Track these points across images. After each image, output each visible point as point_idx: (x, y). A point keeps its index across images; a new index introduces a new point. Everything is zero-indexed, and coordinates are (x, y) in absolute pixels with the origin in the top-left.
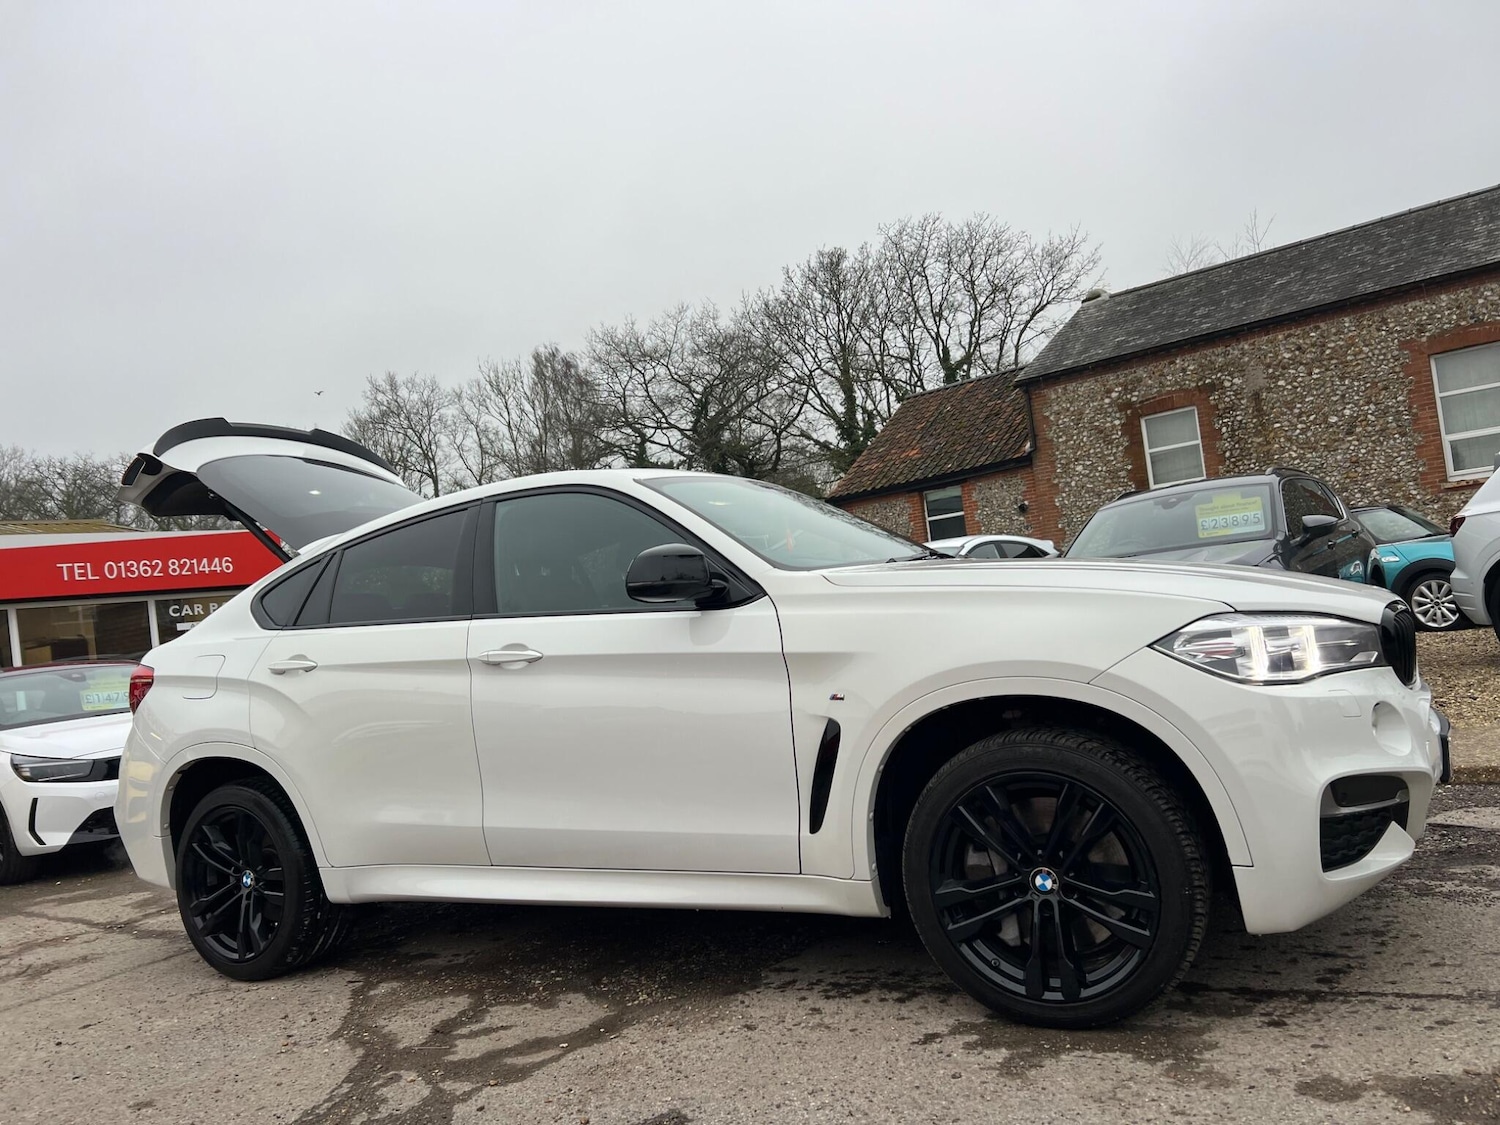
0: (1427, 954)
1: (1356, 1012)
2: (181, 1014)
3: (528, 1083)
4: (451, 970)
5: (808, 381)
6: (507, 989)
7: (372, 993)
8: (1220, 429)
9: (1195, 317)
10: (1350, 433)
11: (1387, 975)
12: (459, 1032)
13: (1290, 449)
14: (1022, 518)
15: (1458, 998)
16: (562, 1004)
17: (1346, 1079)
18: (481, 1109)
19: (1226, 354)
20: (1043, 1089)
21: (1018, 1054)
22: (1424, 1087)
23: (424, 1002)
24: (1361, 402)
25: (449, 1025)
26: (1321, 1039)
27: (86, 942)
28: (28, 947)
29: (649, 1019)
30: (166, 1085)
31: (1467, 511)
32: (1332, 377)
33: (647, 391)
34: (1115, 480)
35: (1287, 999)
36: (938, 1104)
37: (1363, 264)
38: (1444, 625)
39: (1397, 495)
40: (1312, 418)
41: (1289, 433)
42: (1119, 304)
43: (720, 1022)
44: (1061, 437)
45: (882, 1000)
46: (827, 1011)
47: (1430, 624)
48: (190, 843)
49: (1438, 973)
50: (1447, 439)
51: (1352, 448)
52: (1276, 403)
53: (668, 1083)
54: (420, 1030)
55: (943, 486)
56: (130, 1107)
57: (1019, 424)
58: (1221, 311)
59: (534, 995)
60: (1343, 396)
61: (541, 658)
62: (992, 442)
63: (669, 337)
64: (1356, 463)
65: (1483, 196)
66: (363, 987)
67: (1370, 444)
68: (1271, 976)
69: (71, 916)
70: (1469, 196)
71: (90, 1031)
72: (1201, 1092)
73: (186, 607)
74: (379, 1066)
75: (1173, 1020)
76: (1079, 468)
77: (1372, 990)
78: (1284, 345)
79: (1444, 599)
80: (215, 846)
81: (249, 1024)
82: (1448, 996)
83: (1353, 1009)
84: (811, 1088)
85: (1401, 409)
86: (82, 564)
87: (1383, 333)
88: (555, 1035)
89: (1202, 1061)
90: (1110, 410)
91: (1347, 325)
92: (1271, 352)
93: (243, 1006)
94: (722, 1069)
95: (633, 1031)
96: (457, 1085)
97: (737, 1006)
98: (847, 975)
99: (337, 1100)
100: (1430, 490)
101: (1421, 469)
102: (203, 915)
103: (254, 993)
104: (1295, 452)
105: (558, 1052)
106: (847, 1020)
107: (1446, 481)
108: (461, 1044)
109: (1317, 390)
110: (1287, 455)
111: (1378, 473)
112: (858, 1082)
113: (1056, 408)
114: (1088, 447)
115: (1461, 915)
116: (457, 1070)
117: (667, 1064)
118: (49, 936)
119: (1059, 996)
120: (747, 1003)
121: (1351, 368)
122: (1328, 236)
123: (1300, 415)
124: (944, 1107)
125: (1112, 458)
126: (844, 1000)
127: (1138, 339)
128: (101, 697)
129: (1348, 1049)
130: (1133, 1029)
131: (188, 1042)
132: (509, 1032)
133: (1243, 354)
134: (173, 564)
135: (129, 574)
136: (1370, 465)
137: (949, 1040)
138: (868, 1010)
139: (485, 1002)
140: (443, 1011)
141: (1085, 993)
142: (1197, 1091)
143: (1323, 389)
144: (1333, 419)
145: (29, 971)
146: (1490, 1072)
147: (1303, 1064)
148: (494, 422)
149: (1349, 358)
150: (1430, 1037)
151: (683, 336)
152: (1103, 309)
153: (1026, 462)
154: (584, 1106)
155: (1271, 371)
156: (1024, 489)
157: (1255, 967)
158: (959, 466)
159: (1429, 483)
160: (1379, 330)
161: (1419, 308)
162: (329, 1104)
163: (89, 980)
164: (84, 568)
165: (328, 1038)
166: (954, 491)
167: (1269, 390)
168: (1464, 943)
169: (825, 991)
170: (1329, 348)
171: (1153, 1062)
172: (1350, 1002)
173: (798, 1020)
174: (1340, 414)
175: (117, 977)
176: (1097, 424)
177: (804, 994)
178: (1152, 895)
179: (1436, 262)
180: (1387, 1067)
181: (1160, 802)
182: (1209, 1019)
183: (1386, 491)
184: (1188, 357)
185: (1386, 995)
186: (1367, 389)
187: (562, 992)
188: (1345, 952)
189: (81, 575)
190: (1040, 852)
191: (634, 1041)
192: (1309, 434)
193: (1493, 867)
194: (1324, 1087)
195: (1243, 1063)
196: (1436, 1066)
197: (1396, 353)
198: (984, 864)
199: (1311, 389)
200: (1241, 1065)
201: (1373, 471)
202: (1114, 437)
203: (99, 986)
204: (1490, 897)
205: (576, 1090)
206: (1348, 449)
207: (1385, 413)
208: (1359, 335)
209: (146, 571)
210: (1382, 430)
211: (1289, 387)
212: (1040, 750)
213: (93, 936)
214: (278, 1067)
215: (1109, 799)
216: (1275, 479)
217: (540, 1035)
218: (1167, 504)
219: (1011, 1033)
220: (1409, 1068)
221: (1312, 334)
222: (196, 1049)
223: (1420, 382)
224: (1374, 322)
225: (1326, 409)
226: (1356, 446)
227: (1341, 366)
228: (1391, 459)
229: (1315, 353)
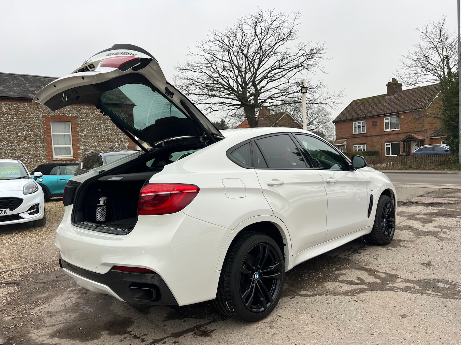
10: (25, 140)
13: (3, 141)
24: (29, 131)
32: (21, 121)
39: (38, 161)
40: (12, 132)
50: (54, 146)
60: (23, 128)
64: (26, 149)
67: (31, 144)
78: (4, 106)
85: (42, 135)
87: (38, 111)
91: (26, 106)
100: (48, 160)
101: (46, 154)
104: (5, 143)
107: (53, 158)
109: (15, 124)
110: (2, 143)
111: (33, 153)
121: (27, 120)
123: (8, 131)
136: (31, 151)
143: (17, 124)
144: (20, 134)
149: (26, 116)
159: (48, 158)
160: (36, 110)
170: (20, 111)
174: (22, 133)
183: (35, 159)
186: (31, 127)
192: (11, 138)
197: (41, 118)
199: (13, 123)
201: (31, 152)
207: (37, 135)
208: (30, 110)
210: (35, 140)
211: (5, 121)
221: (14, 105)
223: (48, 128)
224: (35, 107)
225: (18, 130)
226: (26, 144)
227: (23, 118)
228: (37, 149)
229: (15, 112)
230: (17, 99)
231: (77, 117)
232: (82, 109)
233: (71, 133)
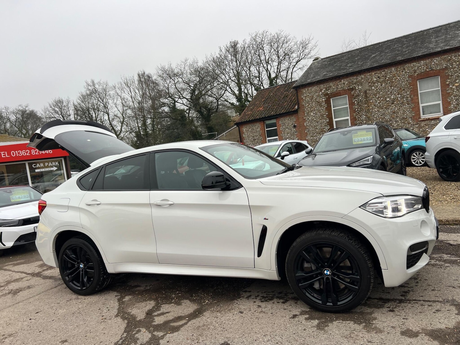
0: (430, 286)
1: (413, 307)
2: (66, 308)
3: (180, 332)
4: (146, 291)
5: (227, 83)
6: (165, 298)
7: (124, 300)
8: (354, 102)
9: (347, 66)
10: (393, 103)
11: (420, 294)
12: (154, 314)
13: (375, 108)
14: (294, 129)
15: (441, 302)
16: (183, 304)
17: (414, 330)
18: (168, 342)
19: (357, 79)
20: (330, 334)
21: (321, 322)
22: (435, 333)
23: (141, 303)
24: (396, 94)
25: (150, 311)
26: (405, 316)
27: (27, 280)
28: (8, 282)
29: (211, 309)
30: (68, 334)
31: (430, 135)
32: (388, 86)
33: (175, 86)
34: (323, 118)
35: (393, 302)
36: (302, 339)
37: (398, 51)
38: (420, 165)
39: (406, 122)
40: (382, 99)
41: (375, 104)
42: (324, 61)
43: (232, 310)
44: (306, 104)
45: (278, 302)
46: (263, 306)
47: (416, 165)
48: (63, 255)
49: (434, 293)
50: (421, 105)
51: (393, 108)
52: (371, 94)
53: (222, 332)
54: (142, 313)
55: (270, 119)
56: (60, 342)
57: (294, 100)
58: (355, 65)
59: (174, 300)
60: (391, 92)
61: (173, 204)
62: (285, 105)
63: (182, 69)
64: (394, 113)
65: (434, 29)
66: (120, 298)
67: (399, 107)
68: (387, 294)
69: (19, 270)
70: (430, 29)
71: (39, 314)
72: (375, 334)
73: (38, 164)
74: (133, 327)
75: (362, 309)
76: (312, 114)
77: (417, 299)
78: (374, 76)
79: (420, 157)
80: (71, 256)
81: (89, 312)
82: (438, 301)
83: (412, 306)
84: (264, 334)
85: (408, 96)
86: (4, 152)
87: (404, 73)
88: (183, 315)
89: (373, 324)
90: (321, 96)
91: (393, 70)
92: (370, 78)
93: (85, 305)
94: (236, 327)
95: (207, 314)
96: (158, 333)
97: (236, 305)
98: (266, 293)
99: (124, 339)
100: (415, 121)
101: (413, 115)
102: (68, 276)
103: (87, 300)
104: (377, 109)
105: (186, 321)
106: (269, 310)
107: (420, 118)
108: (156, 319)
109: (383, 90)
110: (374, 110)
111: (401, 116)
112: (277, 332)
113: (305, 95)
114: (315, 107)
115: (438, 273)
116: (157, 328)
117: (220, 325)
118: (14, 278)
119: (331, 304)
120: (238, 304)
122: (388, 41)
123: (378, 98)
124: (303, 341)
125: (322, 111)
126: (267, 302)
127: (330, 74)
128: (16, 197)
129: (413, 320)
130: (352, 313)
131: (71, 318)
132: (169, 314)
133: (362, 79)
134: (33, 151)
135: (19, 155)
136: (398, 113)
137: (300, 317)
138: (274, 305)
139: (159, 303)
140: (147, 307)
141: (339, 303)
142: (373, 334)
143: (385, 90)
144: (388, 99)
145: (12, 292)
146: (452, 327)
147: (401, 325)
148: (127, 96)
149: (393, 80)
150: (435, 316)
151: (187, 68)
152: (319, 63)
153: (296, 112)
154: (198, 341)
155: (370, 84)
156: (295, 120)
157: (383, 290)
158: (275, 113)
159: (415, 119)
160: (402, 72)
161: (415, 65)
162: (121, 341)
163: (33, 295)
164: (5, 153)
165: (115, 316)
166: (273, 121)
167: (369, 90)
168: (440, 282)
169: (260, 299)
170: (388, 77)
171: (359, 324)
172: (411, 303)
173: (255, 310)
174: (390, 98)
175: (41, 294)
176: (317, 100)
177: (255, 300)
178: (359, 277)
179: (420, 51)
180: (424, 326)
181: (362, 251)
182: (373, 309)
183: (402, 121)
184: (345, 80)
185: (421, 301)
186: (398, 90)
187: (182, 300)
188: (407, 285)
189: (4, 156)
190: (326, 264)
191: (207, 317)
192: (381, 104)
193: (444, 255)
194: (408, 333)
195: (385, 324)
196: (437, 325)
197: (407, 79)
198: (309, 267)
199: (382, 90)
200: (384, 325)
201: (399, 115)
202: (322, 104)
203: (37, 297)
204: (445, 266)
205: (195, 335)
206: (392, 108)
207: (403, 98)
208: (397, 73)
209: (24, 154)
210: (402, 103)
211: (375, 89)
212: (327, 236)
213: (29, 278)
214: (102, 327)
215: (347, 251)
216: (375, 126)
217: (179, 315)
218: (344, 134)
219: (317, 314)
220: (430, 326)
221: (383, 73)
222: (75, 321)
223: (414, 88)
224: (401, 69)
225: (386, 96)
226: (394, 107)
227: (391, 83)
228: (404, 111)
229: (383, 79)
230: (384, 66)
231: (446, 68)
232: (453, 57)
233: (440, 88)
